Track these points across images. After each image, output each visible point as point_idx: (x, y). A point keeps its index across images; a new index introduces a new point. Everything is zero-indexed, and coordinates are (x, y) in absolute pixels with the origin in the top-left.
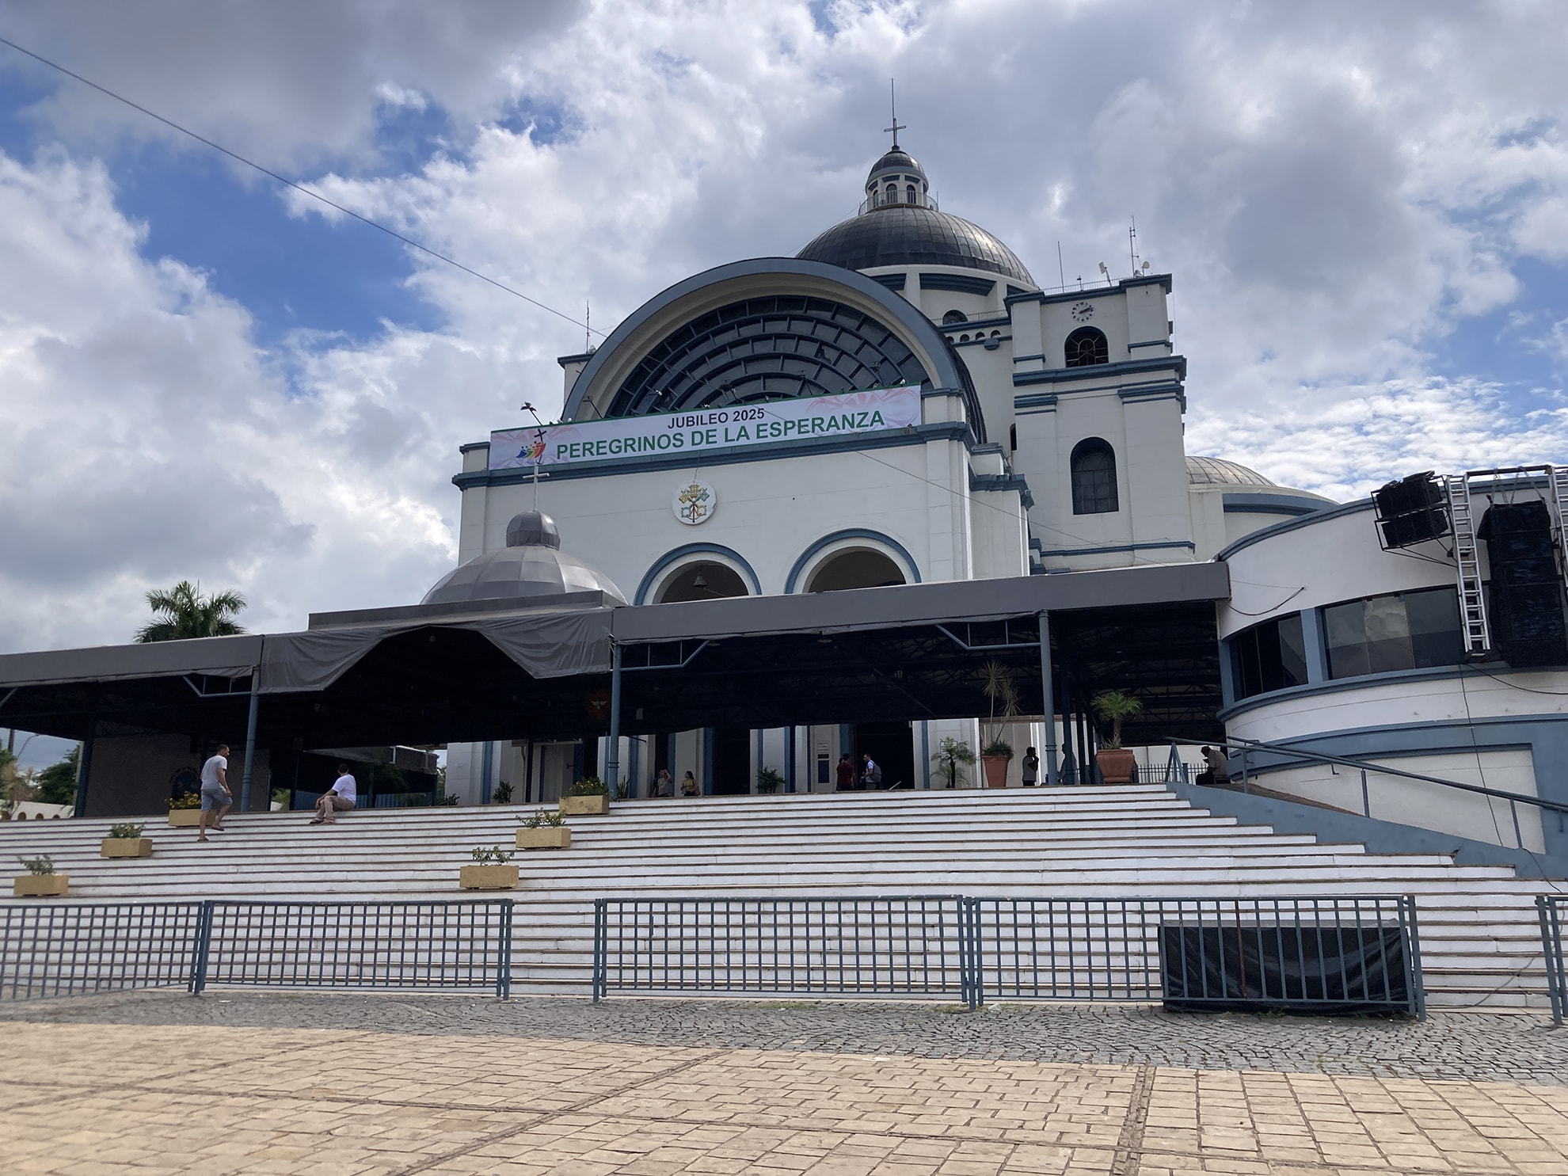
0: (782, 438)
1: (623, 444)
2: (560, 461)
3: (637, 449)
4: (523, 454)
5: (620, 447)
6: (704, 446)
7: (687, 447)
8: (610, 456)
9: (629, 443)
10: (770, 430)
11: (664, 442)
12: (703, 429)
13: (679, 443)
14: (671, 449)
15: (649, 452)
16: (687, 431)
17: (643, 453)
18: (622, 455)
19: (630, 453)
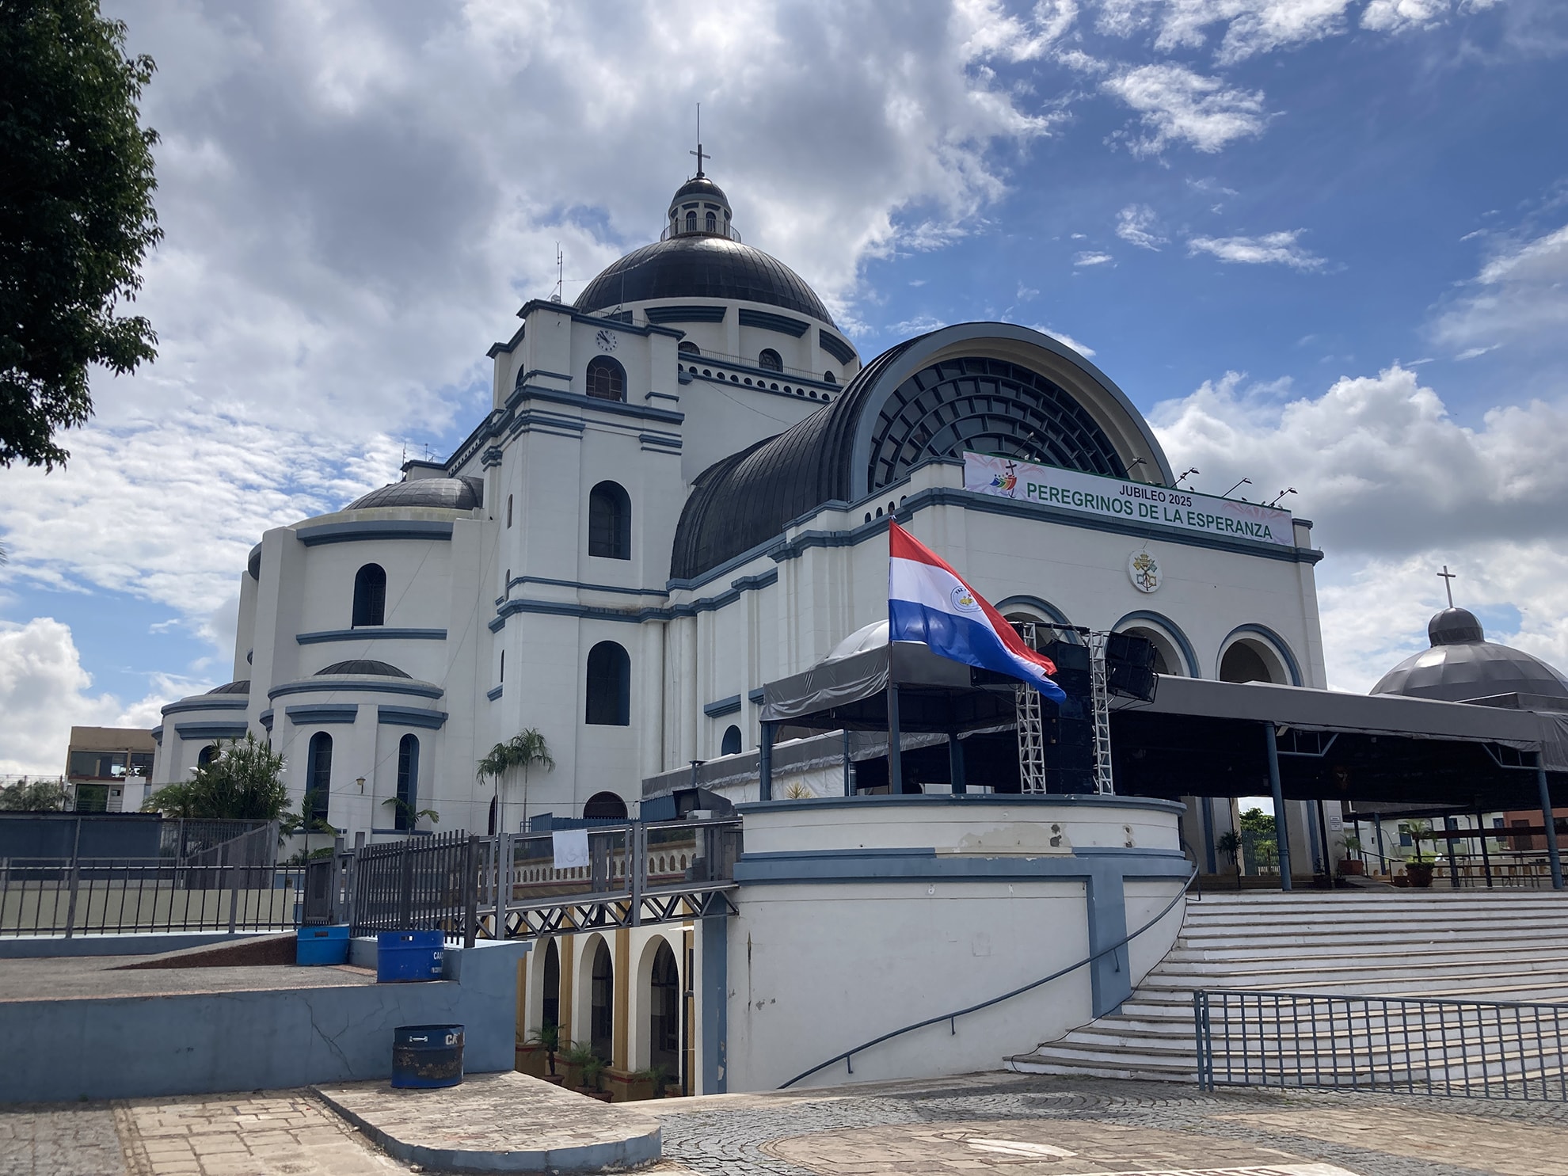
0: (1204, 529)
1: (1083, 498)
2: (1030, 500)
3: (1095, 506)
4: (996, 483)
5: (1081, 500)
6: (1148, 519)
7: (1135, 517)
8: (1072, 506)
9: (1089, 499)
10: (1197, 520)
11: (1117, 506)
12: (1148, 503)
13: (1129, 511)
14: (1123, 515)
15: (1105, 512)
16: (1135, 501)
17: (1099, 512)
18: (1082, 508)
19: (1089, 509)
